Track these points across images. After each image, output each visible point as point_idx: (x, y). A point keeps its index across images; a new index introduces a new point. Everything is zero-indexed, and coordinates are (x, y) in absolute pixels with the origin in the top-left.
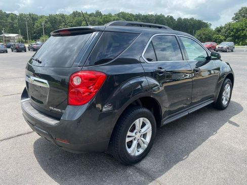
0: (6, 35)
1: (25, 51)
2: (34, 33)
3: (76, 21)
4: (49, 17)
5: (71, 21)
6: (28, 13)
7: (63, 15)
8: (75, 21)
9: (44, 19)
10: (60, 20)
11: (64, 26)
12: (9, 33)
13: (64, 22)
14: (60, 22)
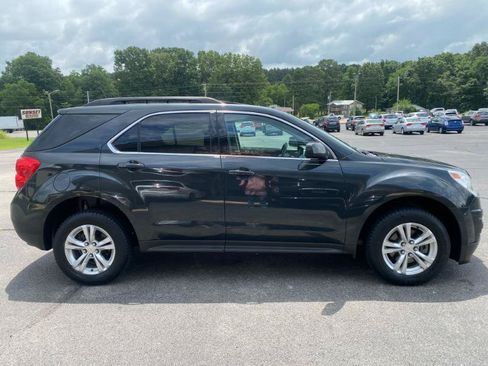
0: (337, 103)
1: (339, 131)
2: (384, 97)
3: (479, 64)
4: (418, 63)
5: (467, 66)
6: (380, 61)
7: (451, 55)
8: (475, 65)
9: (408, 68)
10: (441, 66)
11: (448, 77)
12: (343, 99)
13: (448, 69)
14: (441, 71)
